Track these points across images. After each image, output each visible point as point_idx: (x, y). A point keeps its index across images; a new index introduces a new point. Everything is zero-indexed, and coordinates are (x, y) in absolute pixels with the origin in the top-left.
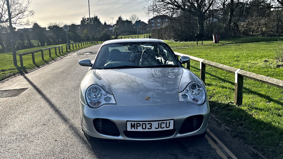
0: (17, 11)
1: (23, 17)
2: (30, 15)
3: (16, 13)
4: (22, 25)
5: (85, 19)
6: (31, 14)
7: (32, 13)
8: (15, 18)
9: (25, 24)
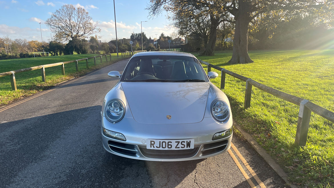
1: (93, 33)
5: (134, 35)
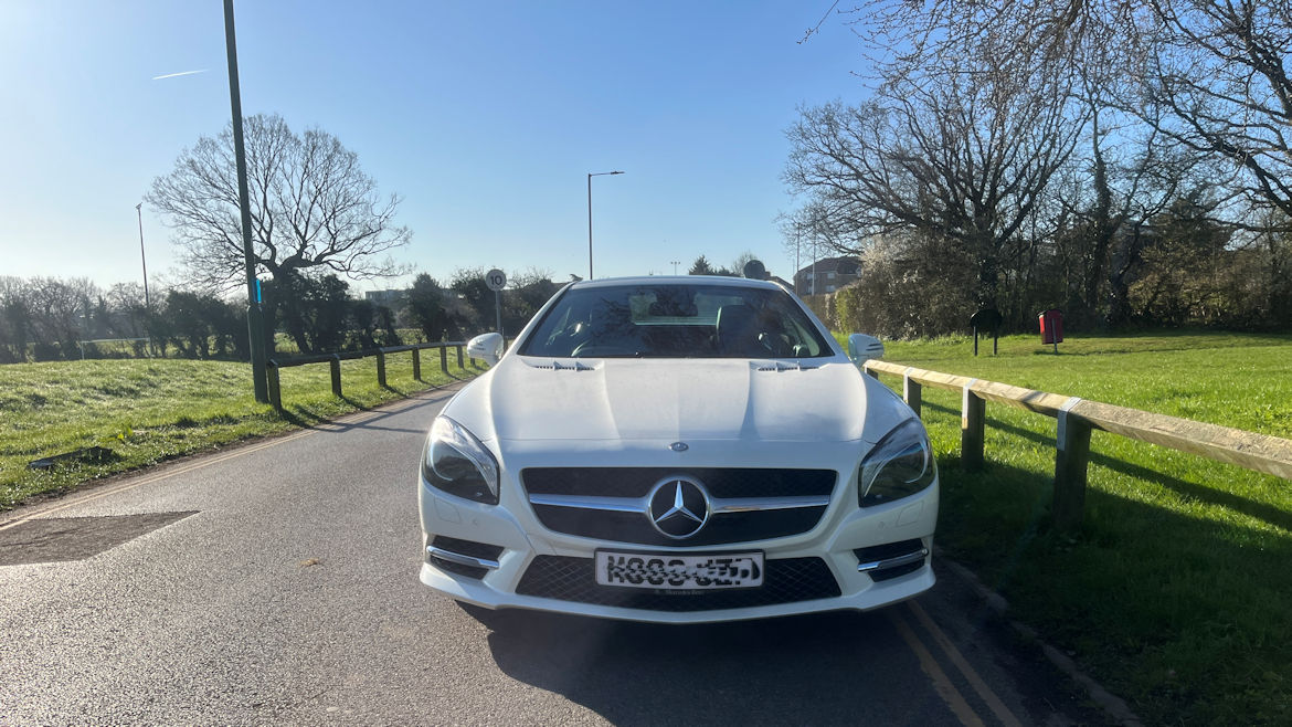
0: (355, 227)
1: (375, 249)
2: (396, 243)
3: (353, 235)
4: (370, 277)
6: (401, 238)
7: (405, 235)
8: (348, 252)
9: (378, 271)
